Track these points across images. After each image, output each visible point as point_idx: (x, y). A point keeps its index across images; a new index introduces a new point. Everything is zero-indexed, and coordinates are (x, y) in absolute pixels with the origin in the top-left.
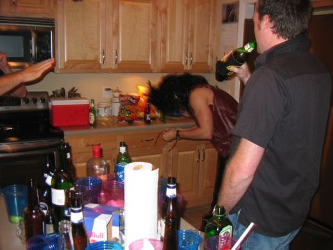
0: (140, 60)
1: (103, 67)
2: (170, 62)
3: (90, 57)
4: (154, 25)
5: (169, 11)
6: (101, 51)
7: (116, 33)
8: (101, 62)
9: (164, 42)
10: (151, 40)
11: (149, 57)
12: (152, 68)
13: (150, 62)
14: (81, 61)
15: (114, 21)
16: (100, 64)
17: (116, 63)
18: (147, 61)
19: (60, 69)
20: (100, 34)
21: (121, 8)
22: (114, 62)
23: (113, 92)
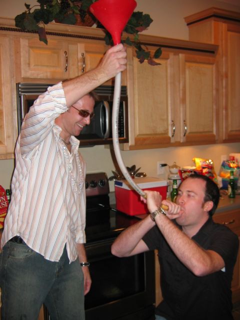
0: (206, 130)
1: (172, 141)
2: (231, 131)
3: (160, 130)
4: (217, 90)
5: (229, 75)
6: (170, 122)
7: (183, 101)
8: (170, 135)
9: (226, 109)
10: (214, 107)
11: (213, 127)
12: (216, 138)
13: (215, 133)
14: (151, 134)
15: (181, 88)
16: (169, 138)
17: (184, 135)
18: (212, 132)
19: (130, 146)
20: (169, 102)
21: (187, 72)
22: (182, 135)
23: (170, 167)
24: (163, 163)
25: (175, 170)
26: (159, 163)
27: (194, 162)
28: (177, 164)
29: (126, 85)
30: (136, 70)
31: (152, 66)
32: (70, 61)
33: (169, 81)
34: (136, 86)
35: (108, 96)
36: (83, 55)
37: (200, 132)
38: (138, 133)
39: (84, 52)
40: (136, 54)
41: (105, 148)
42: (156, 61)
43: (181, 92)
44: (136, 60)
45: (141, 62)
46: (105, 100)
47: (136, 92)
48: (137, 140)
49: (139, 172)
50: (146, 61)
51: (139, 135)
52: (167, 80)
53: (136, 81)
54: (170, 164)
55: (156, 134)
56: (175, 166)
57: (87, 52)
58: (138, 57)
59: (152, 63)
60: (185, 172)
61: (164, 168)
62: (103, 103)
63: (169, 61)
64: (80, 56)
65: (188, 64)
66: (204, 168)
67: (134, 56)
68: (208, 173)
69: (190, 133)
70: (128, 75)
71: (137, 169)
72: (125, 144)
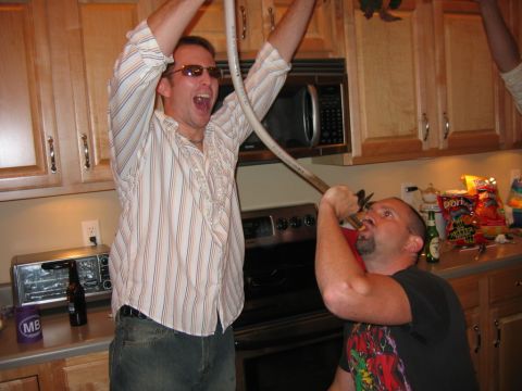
0: (483, 127)
1: (425, 147)
3: (403, 129)
6: (420, 116)
7: (442, 79)
8: (421, 137)
10: (497, 88)
11: (494, 120)
12: (501, 141)
13: (498, 132)
14: (389, 138)
15: (437, 58)
16: (420, 143)
17: (446, 137)
18: (493, 130)
19: (355, 158)
20: (418, 82)
21: (447, 32)
22: (442, 136)
23: (422, 192)
24: (411, 185)
25: (431, 197)
26: (403, 187)
27: (464, 181)
28: (435, 187)
29: (343, 57)
30: (359, 32)
31: (388, 24)
32: (251, 23)
33: (416, 47)
34: (361, 58)
35: (314, 77)
36: (270, 11)
37: (474, 132)
38: (366, 135)
39: (272, 6)
40: (358, 4)
41: (314, 162)
42: (395, 14)
43: (438, 65)
44: (359, 15)
45: (369, 16)
46: (311, 84)
47: (361, 68)
48: (365, 147)
49: (371, 200)
50: (376, 14)
51: (369, 139)
52: (412, 46)
53: (361, 51)
54: (423, 186)
55: (397, 137)
56: (432, 190)
57: (277, 5)
58: (362, 9)
59: (386, 17)
60: (449, 198)
61: (412, 193)
62: (307, 88)
63: (415, 12)
64: (266, 12)
65: (448, 16)
66: (480, 192)
67: (355, 8)
68: (489, 199)
69: (455, 133)
70: (347, 40)
71: (367, 195)
72: (346, 155)
